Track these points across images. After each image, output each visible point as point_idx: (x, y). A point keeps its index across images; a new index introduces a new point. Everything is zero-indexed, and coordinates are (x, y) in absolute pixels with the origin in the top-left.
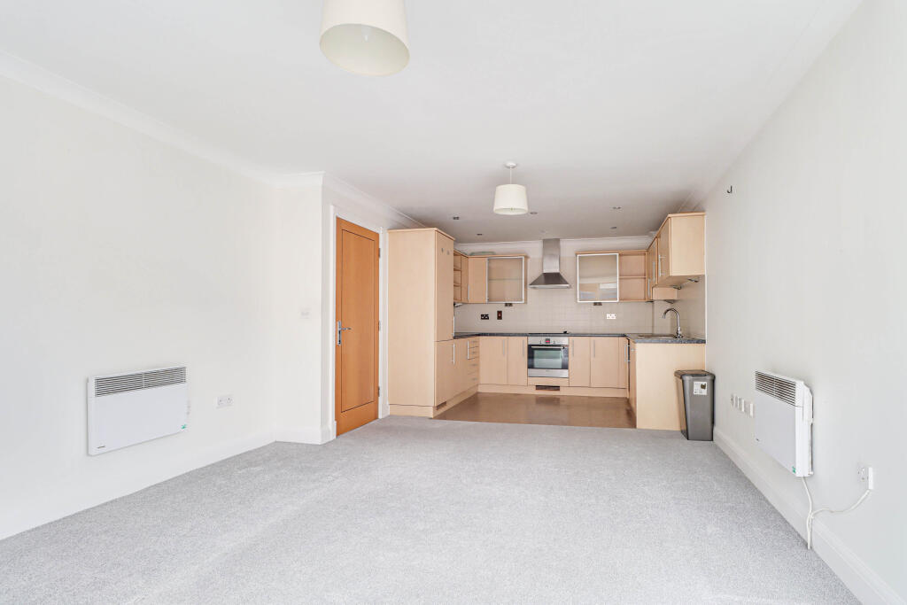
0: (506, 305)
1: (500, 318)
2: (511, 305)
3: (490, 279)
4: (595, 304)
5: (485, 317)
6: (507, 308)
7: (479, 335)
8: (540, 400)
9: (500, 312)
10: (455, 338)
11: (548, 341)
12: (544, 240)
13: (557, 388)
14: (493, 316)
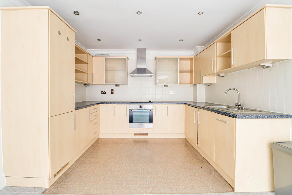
0: (116, 85)
1: (112, 93)
2: (118, 85)
3: (106, 71)
4: (165, 86)
5: (104, 92)
6: (117, 87)
7: (99, 103)
8: (136, 142)
9: (112, 90)
10: (77, 109)
11: (141, 107)
12: (138, 49)
13: (146, 134)
14: (108, 92)
